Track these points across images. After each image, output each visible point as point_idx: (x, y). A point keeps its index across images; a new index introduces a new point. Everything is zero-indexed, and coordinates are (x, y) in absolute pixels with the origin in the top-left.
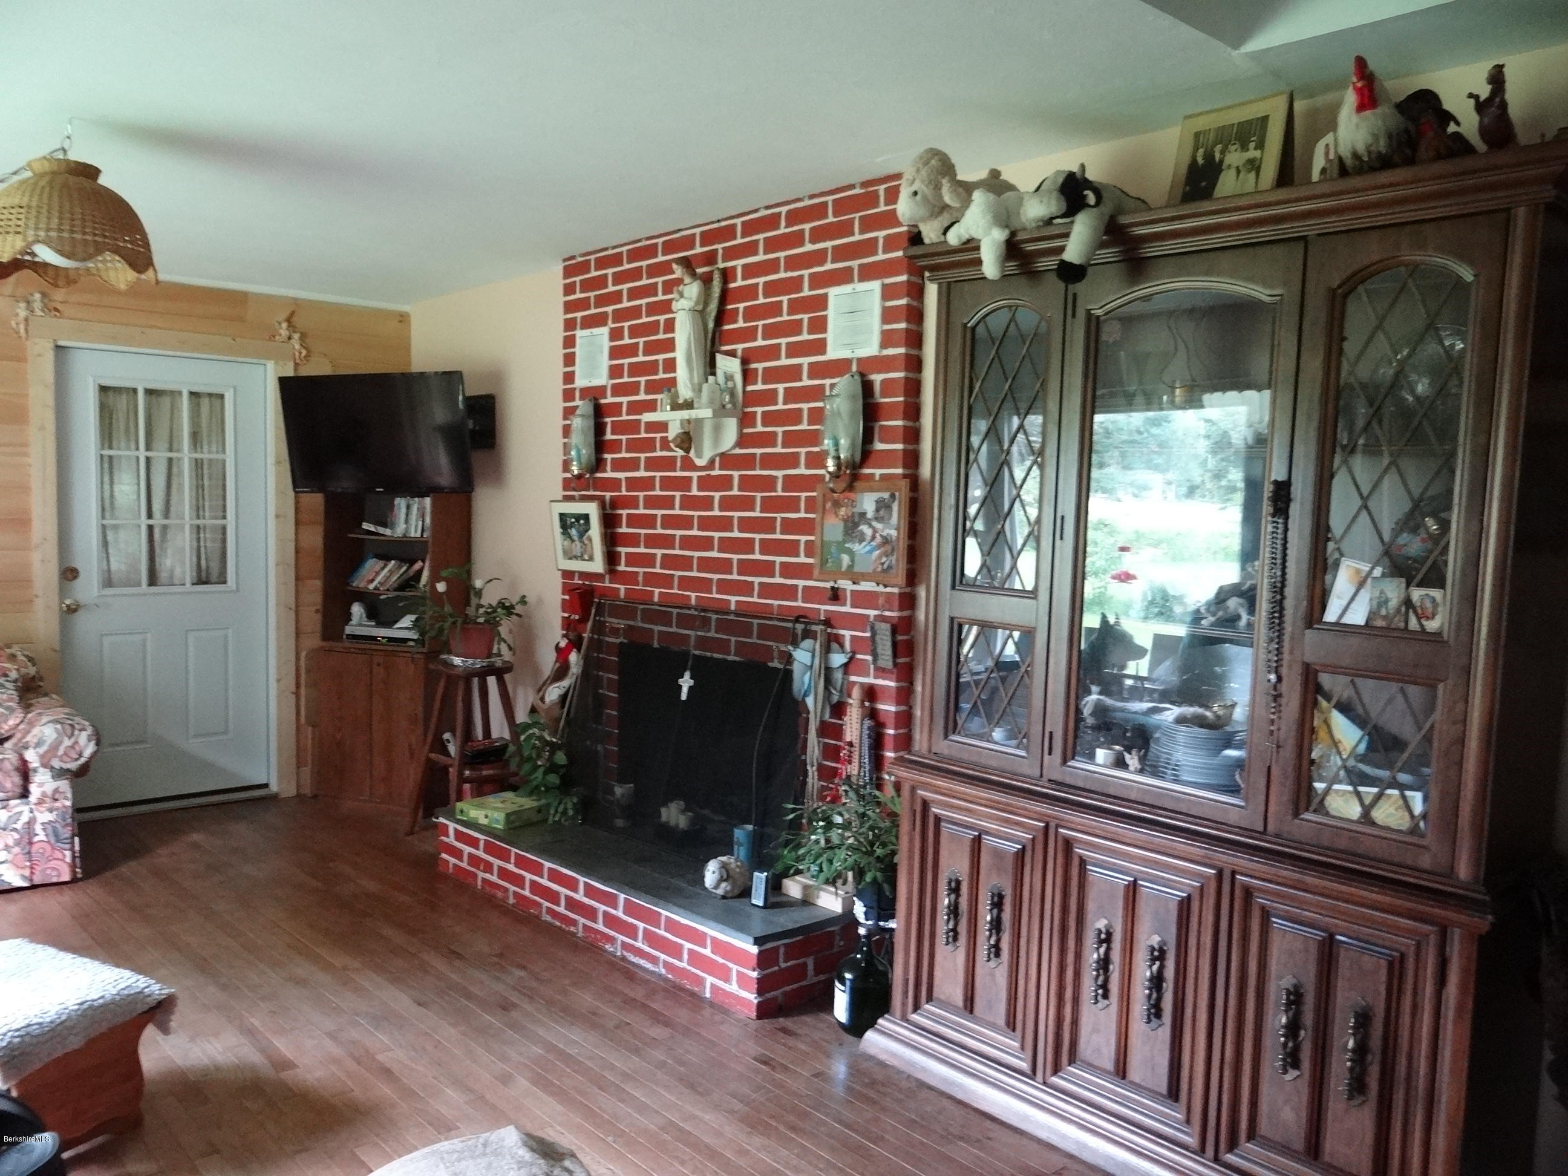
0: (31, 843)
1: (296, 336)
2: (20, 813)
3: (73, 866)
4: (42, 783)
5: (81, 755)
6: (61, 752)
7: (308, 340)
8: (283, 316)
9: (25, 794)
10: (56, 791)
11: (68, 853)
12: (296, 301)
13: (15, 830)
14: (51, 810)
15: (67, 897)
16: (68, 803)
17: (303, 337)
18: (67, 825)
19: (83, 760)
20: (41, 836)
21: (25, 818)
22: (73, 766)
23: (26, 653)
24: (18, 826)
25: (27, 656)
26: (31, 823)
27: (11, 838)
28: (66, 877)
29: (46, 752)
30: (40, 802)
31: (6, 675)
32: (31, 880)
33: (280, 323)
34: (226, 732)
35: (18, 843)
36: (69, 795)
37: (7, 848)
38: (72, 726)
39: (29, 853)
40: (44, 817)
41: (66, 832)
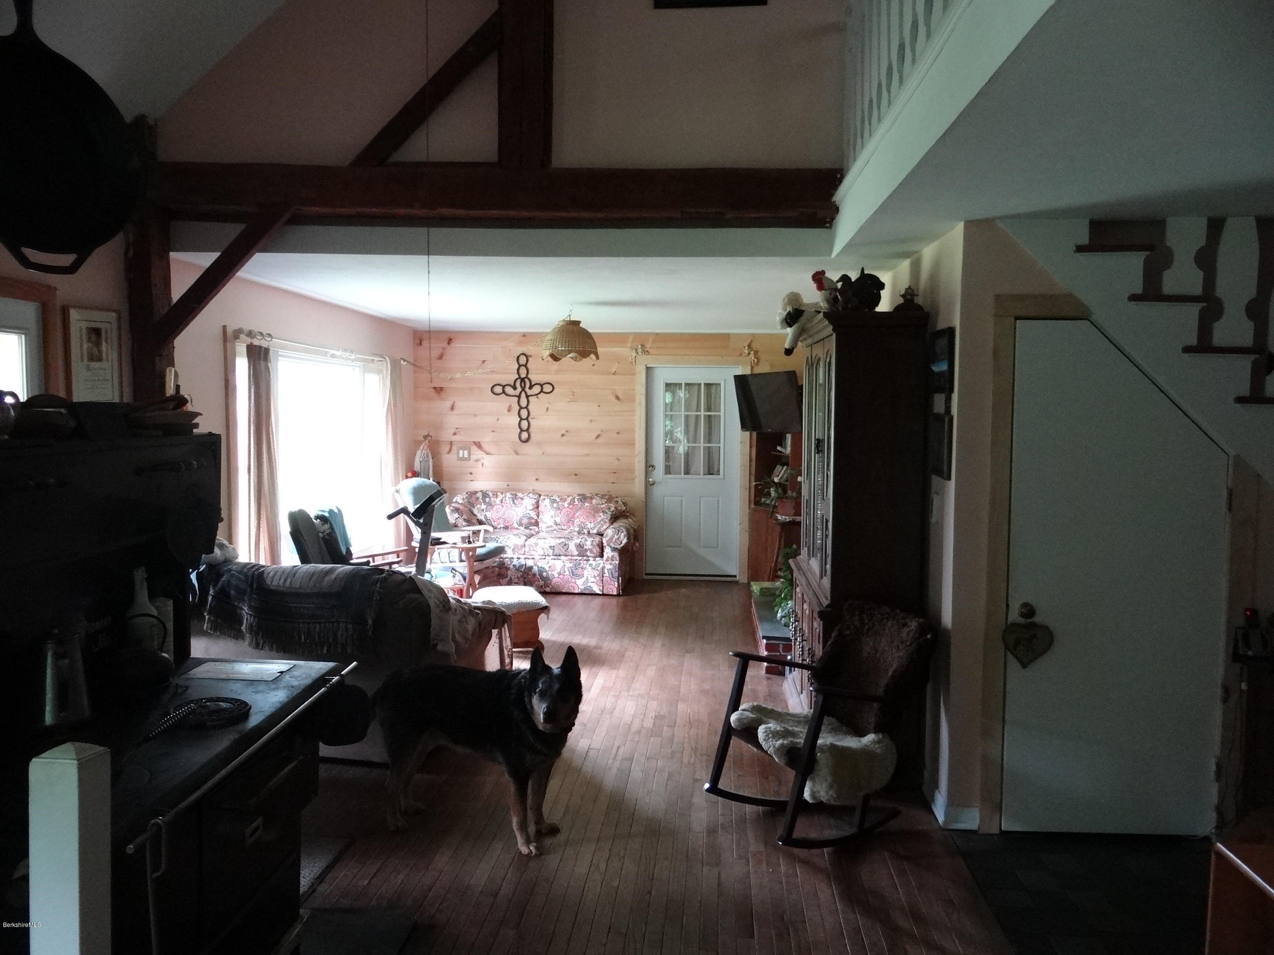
0: (603, 576)
1: (752, 353)
2: (600, 563)
3: (618, 588)
4: (608, 552)
5: (621, 543)
6: (614, 541)
7: (759, 354)
8: (746, 344)
9: (602, 556)
10: (613, 556)
11: (616, 583)
12: (753, 335)
13: (597, 570)
14: (611, 564)
15: (614, 601)
16: (617, 562)
17: (756, 353)
18: (616, 571)
19: (622, 545)
20: (607, 574)
21: (601, 566)
22: (619, 547)
23: (623, 501)
24: (599, 569)
25: (623, 502)
26: (603, 568)
27: (596, 573)
28: (615, 593)
29: (608, 540)
30: (607, 560)
31: (610, 509)
32: (603, 592)
33: (745, 347)
34: (717, 547)
35: (598, 575)
36: (618, 559)
37: (595, 577)
38: (619, 530)
39: (602, 580)
40: (608, 566)
41: (616, 574)
